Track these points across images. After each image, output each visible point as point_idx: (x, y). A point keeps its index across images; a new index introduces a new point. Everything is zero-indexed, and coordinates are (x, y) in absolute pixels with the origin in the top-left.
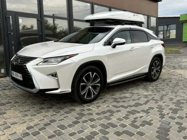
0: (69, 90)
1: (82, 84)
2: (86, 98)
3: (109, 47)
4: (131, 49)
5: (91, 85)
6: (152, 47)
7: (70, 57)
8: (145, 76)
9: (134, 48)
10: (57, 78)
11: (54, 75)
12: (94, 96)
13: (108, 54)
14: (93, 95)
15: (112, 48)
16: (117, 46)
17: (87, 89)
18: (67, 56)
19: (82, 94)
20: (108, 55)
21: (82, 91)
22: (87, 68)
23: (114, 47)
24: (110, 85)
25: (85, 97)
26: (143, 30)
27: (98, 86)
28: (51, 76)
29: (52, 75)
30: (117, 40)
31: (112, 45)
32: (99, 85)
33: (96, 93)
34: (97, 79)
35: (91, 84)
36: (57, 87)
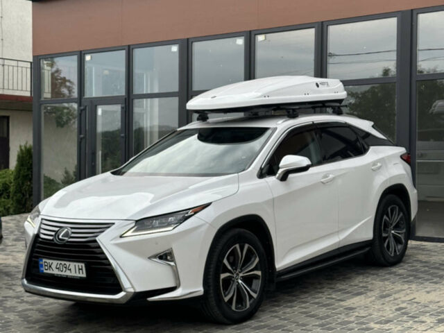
0: (199, 289)
1: (223, 276)
3: (272, 180)
5: (242, 277)
6: (375, 168)
8: (367, 249)
9: (331, 176)
14: (250, 300)
15: (279, 181)
16: (291, 176)
17: (234, 287)
18: (191, 211)
20: (273, 199)
23: (284, 178)
25: (233, 307)
28: (157, 260)
30: (289, 161)
31: (277, 175)
32: (259, 273)
33: (255, 296)
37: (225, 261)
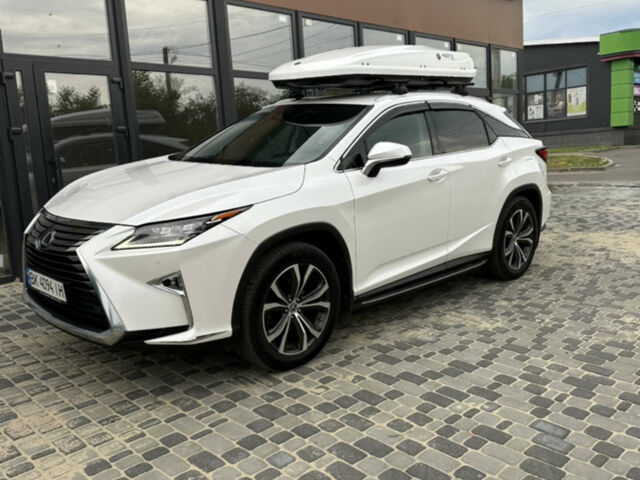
0: (226, 329)
1: (267, 307)
2: (285, 351)
3: (355, 175)
4: (430, 177)
5: (301, 308)
6: (502, 163)
7: (224, 219)
8: (483, 262)
9: (443, 172)
10: (182, 293)
11: (173, 283)
12: (312, 342)
13: (352, 198)
14: (308, 341)
15: (365, 177)
16: (383, 170)
17: (286, 321)
18: (216, 216)
19: (270, 339)
20: (354, 200)
21: (271, 331)
22: (285, 250)
23: (373, 172)
24: (364, 303)
25: (281, 350)
26: (470, 106)
27: (323, 310)
28: (162, 286)
29: (167, 283)
30: (382, 149)
31: (364, 168)
32: (327, 305)
33: (317, 334)
34: (320, 286)
35: (300, 305)
36: (183, 322)
37: (274, 287)
